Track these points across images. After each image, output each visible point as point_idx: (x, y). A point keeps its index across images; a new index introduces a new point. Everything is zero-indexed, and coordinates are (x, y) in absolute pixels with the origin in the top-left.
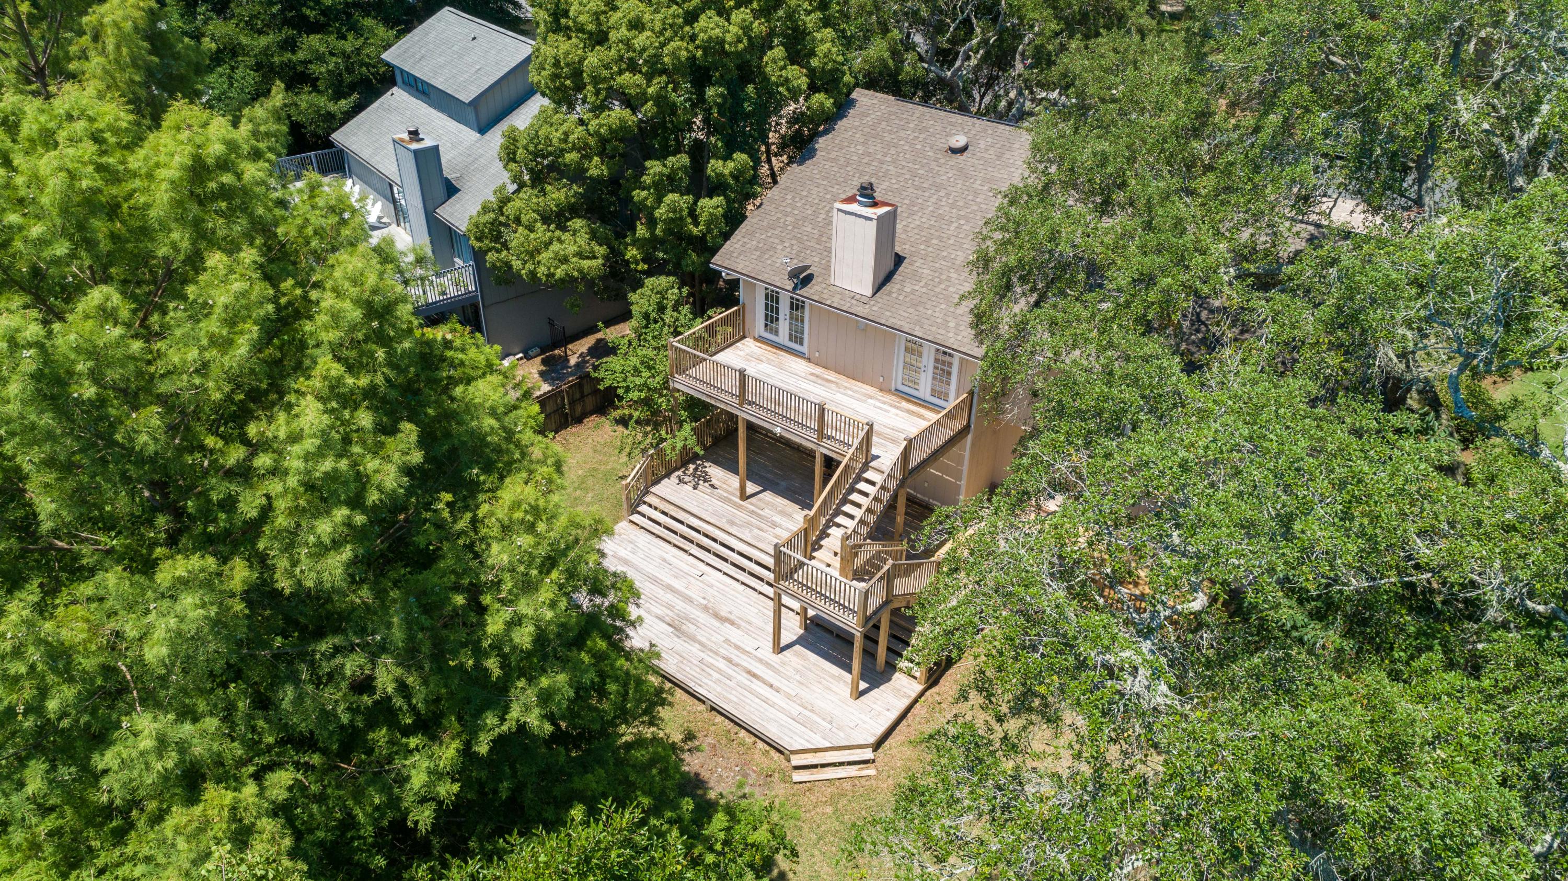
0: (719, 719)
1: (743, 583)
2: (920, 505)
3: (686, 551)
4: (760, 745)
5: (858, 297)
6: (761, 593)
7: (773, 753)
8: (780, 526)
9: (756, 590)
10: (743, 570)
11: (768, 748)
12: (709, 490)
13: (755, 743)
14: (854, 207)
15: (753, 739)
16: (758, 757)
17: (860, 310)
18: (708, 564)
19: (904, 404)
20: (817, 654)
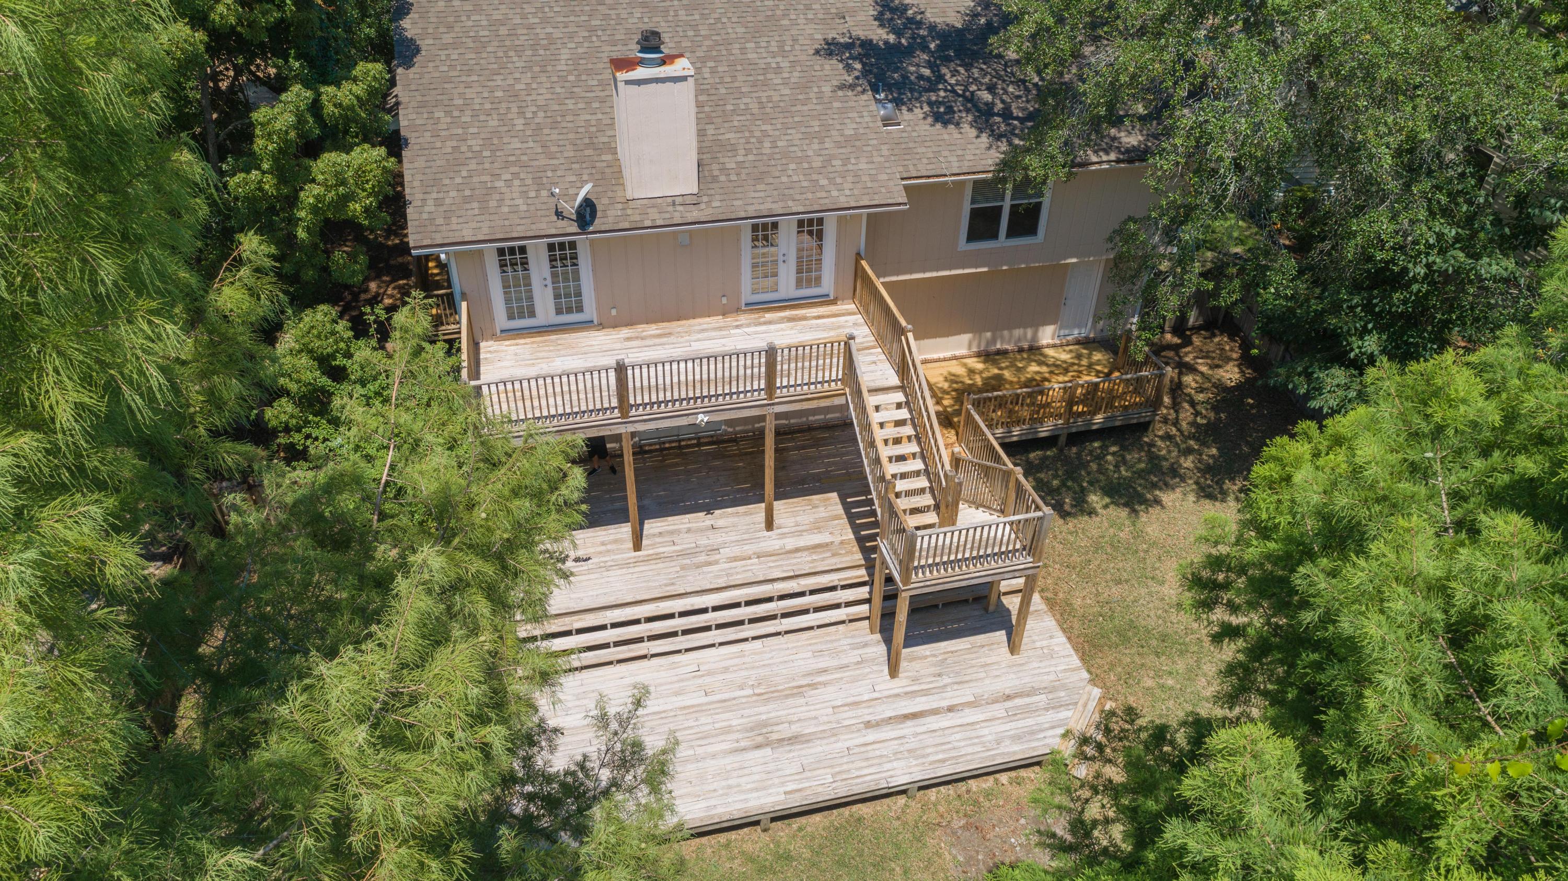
0: (932, 794)
1: (754, 638)
2: (800, 431)
3: (644, 657)
4: (1004, 778)
5: (679, 200)
6: (787, 632)
7: (1023, 773)
8: (724, 545)
9: (778, 634)
10: (741, 623)
11: (1013, 774)
12: (584, 566)
13: (996, 780)
14: (641, 73)
15: (991, 779)
16: (1016, 791)
17: (694, 214)
18: (687, 650)
19: (769, 316)
20: (924, 643)
